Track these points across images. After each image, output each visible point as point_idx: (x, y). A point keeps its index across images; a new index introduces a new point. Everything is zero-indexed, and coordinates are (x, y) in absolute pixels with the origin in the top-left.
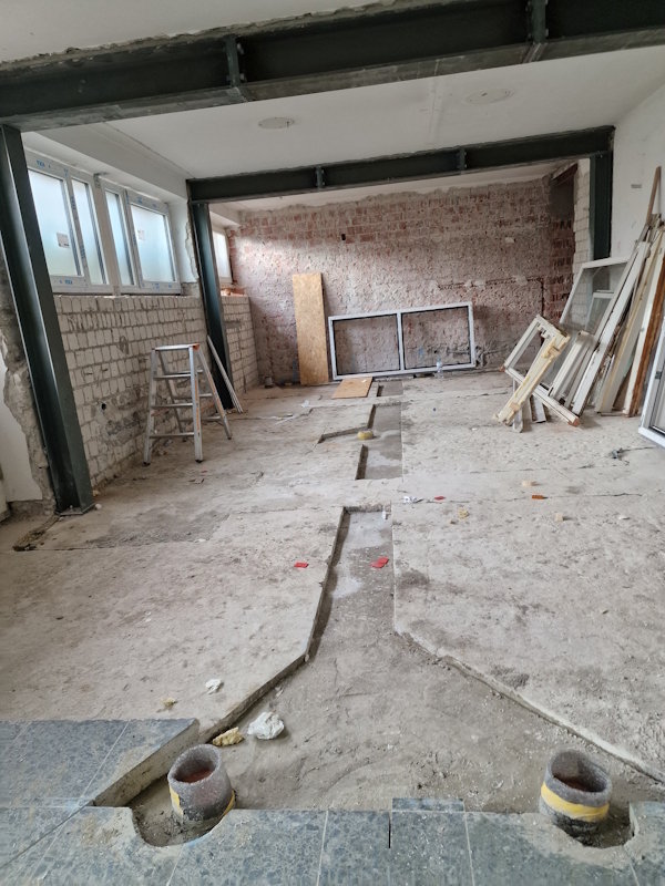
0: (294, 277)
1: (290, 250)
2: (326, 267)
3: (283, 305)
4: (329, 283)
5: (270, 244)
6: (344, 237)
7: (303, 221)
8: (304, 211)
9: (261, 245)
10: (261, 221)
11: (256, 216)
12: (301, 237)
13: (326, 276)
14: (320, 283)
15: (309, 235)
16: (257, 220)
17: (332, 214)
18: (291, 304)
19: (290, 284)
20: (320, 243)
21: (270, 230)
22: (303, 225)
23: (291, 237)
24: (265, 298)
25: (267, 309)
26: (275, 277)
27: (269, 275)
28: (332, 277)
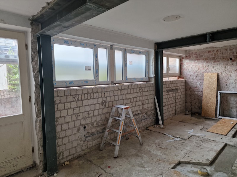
0: (205, 74)
1: (205, 64)
2: (221, 71)
3: (198, 84)
4: (221, 77)
5: (196, 61)
6: (231, 59)
7: (212, 53)
8: (213, 49)
9: (193, 62)
10: (194, 53)
11: (192, 52)
12: (210, 59)
13: (220, 74)
14: (216, 77)
15: (214, 58)
16: (193, 53)
17: (226, 50)
18: (202, 84)
19: (203, 76)
20: (219, 61)
21: (197, 57)
22: (212, 54)
23: (206, 59)
24: (192, 81)
25: (192, 85)
26: (197, 73)
27: (194, 72)
28: (223, 75)
